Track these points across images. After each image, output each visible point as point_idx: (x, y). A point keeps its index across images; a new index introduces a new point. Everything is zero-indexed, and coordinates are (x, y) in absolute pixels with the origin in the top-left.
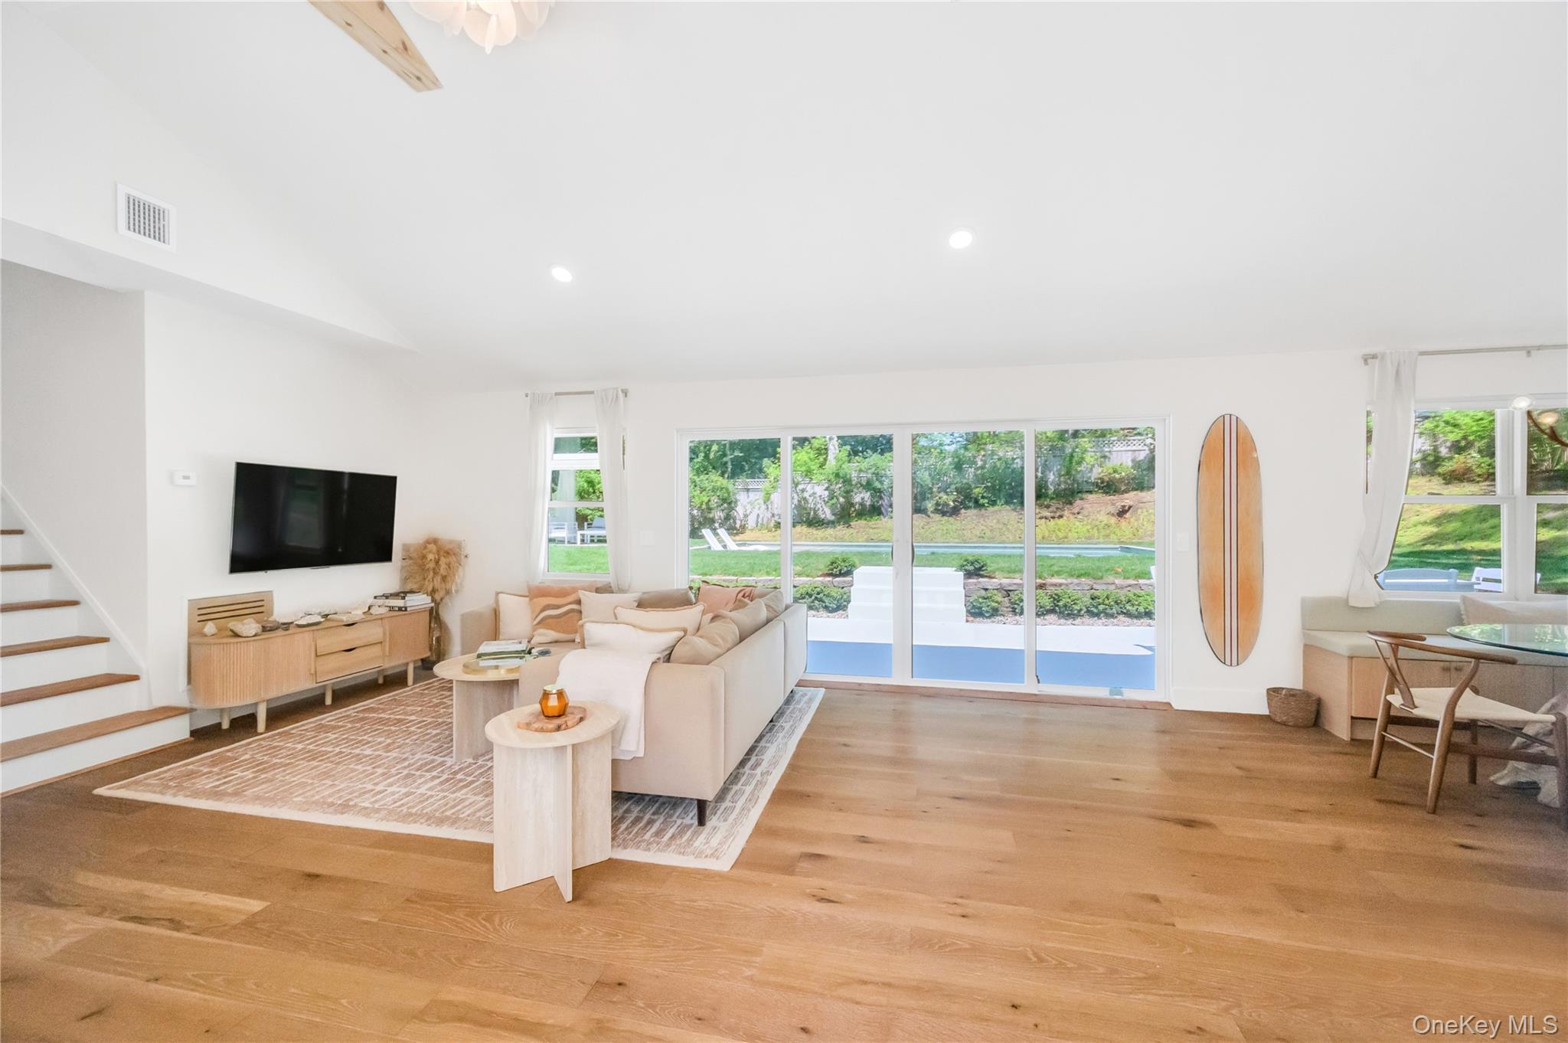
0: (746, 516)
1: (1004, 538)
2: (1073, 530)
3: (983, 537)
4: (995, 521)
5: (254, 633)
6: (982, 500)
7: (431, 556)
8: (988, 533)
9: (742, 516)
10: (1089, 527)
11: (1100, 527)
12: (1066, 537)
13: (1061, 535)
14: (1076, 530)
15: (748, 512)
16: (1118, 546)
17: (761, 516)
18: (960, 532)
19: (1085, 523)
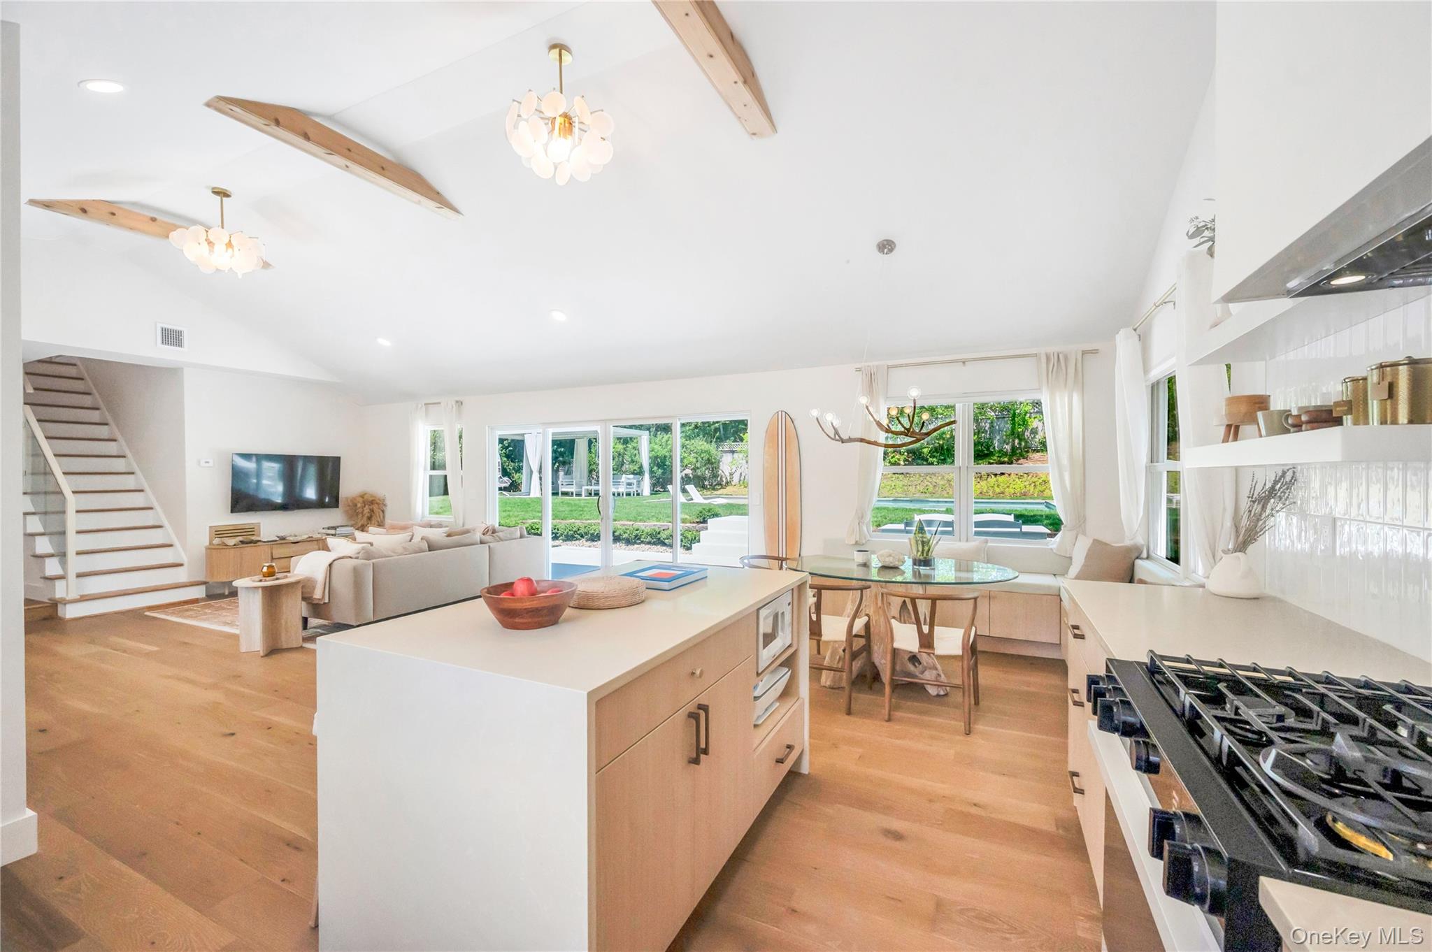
0: (731, 474)
1: (944, 493)
2: (1011, 486)
3: (926, 493)
4: (940, 478)
5: (233, 544)
6: (930, 459)
7: (359, 505)
8: (931, 489)
9: (728, 474)
10: (1027, 483)
11: (1038, 483)
12: (1003, 493)
13: (998, 490)
14: (1014, 487)
15: (733, 471)
16: (1044, 501)
17: (743, 474)
18: (906, 488)
19: (1024, 479)
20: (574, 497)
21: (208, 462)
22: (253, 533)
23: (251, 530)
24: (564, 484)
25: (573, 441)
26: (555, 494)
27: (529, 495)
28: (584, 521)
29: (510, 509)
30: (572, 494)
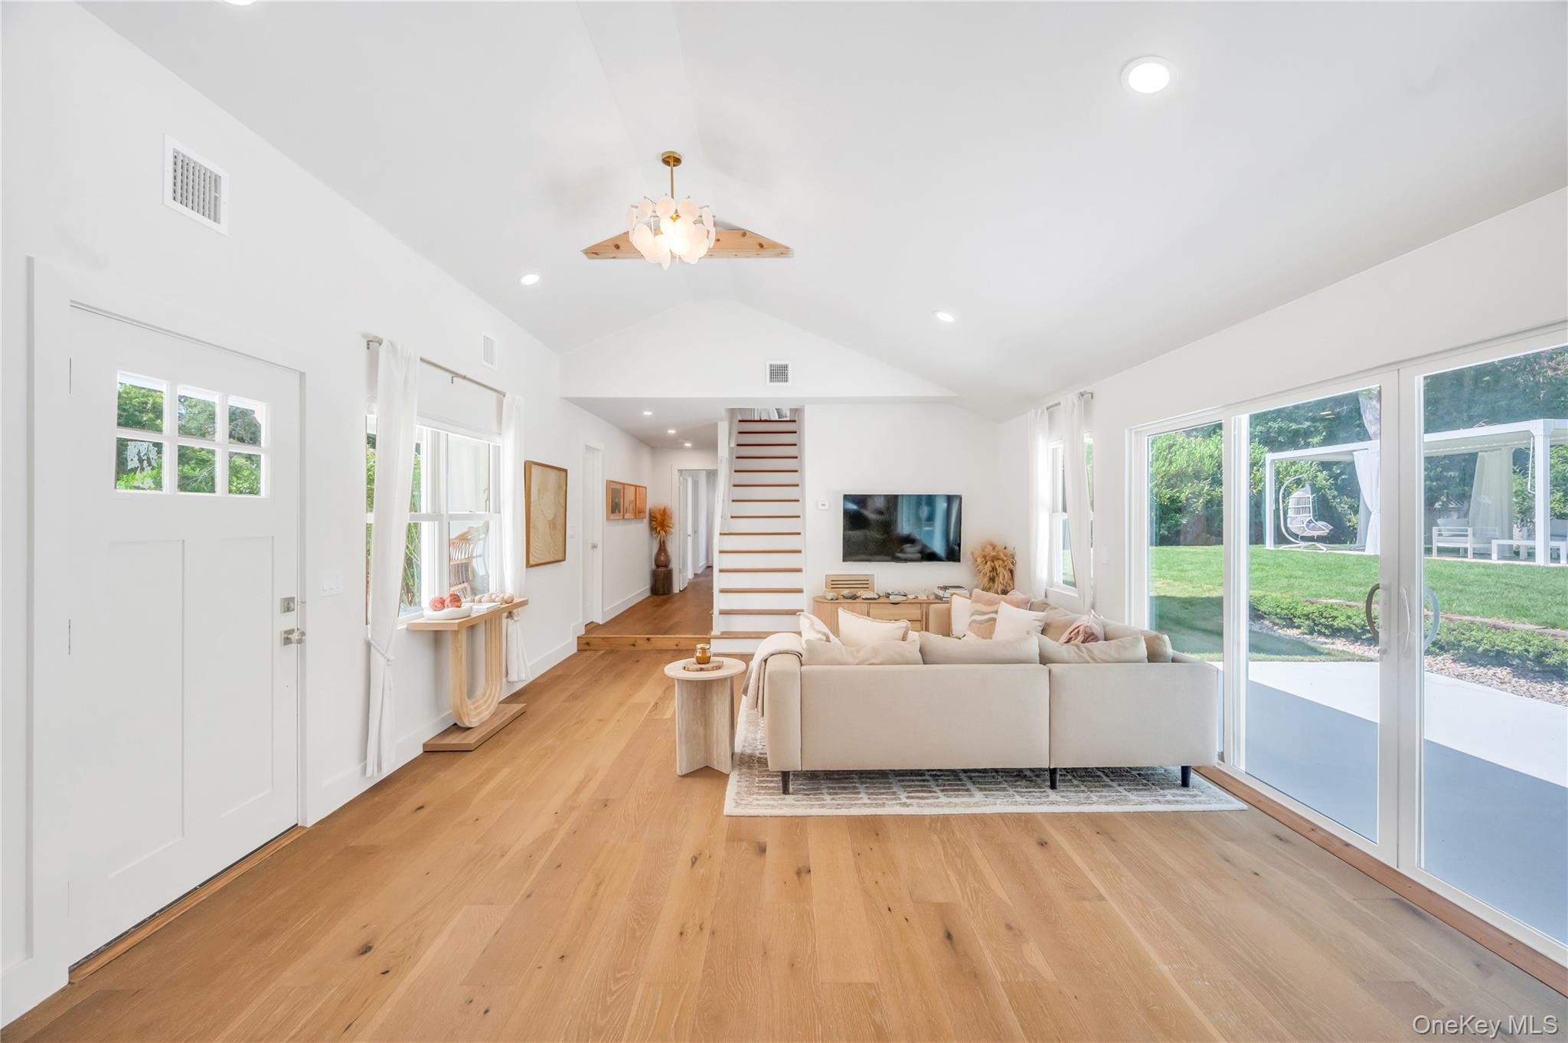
20: (1470, 559)
21: (824, 505)
22: (867, 586)
23: (865, 583)
24: (1445, 533)
25: (1472, 458)
26: (1428, 551)
27: (1364, 550)
28: (1454, 617)
29: (1300, 573)
30: (1466, 550)
